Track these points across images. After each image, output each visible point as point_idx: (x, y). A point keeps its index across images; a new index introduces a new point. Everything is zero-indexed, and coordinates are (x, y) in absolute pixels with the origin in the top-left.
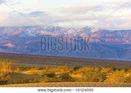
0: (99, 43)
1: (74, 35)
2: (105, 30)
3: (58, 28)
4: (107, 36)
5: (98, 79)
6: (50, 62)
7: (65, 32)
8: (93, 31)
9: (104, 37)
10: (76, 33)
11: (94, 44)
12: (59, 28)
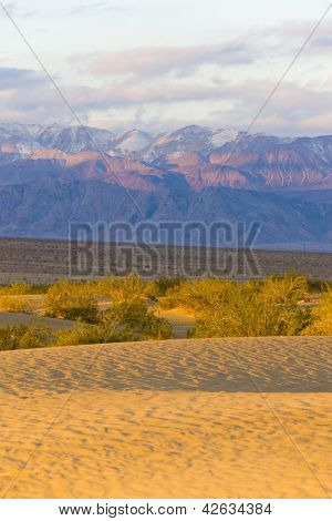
0: (239, 187)
1: (146, 157)
2: (261, 138)
3: (83, 133)
4: (270, 158)
5: (282, 325)
6: (58, 262)
7: (109, 149)
8: (217, 141)
9: (260, 164)
10: (152, 150)
11: (220, 191)
12: (86, 134)
